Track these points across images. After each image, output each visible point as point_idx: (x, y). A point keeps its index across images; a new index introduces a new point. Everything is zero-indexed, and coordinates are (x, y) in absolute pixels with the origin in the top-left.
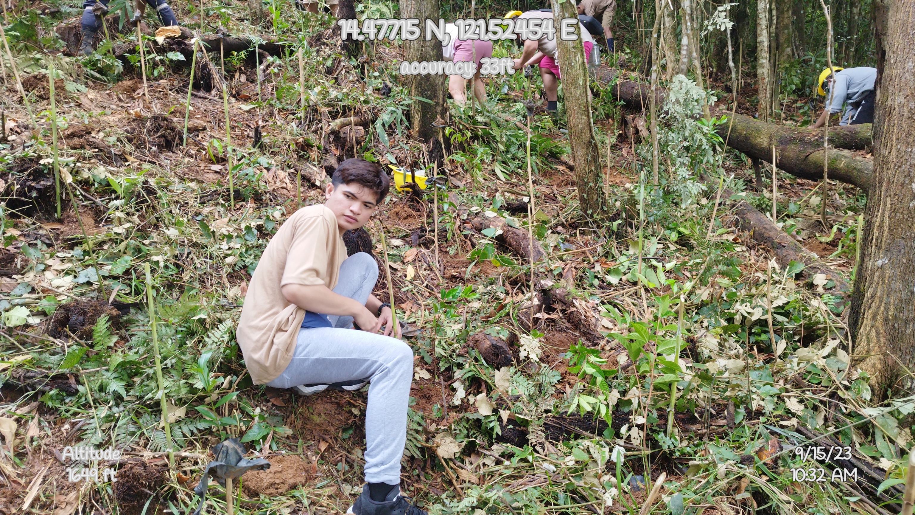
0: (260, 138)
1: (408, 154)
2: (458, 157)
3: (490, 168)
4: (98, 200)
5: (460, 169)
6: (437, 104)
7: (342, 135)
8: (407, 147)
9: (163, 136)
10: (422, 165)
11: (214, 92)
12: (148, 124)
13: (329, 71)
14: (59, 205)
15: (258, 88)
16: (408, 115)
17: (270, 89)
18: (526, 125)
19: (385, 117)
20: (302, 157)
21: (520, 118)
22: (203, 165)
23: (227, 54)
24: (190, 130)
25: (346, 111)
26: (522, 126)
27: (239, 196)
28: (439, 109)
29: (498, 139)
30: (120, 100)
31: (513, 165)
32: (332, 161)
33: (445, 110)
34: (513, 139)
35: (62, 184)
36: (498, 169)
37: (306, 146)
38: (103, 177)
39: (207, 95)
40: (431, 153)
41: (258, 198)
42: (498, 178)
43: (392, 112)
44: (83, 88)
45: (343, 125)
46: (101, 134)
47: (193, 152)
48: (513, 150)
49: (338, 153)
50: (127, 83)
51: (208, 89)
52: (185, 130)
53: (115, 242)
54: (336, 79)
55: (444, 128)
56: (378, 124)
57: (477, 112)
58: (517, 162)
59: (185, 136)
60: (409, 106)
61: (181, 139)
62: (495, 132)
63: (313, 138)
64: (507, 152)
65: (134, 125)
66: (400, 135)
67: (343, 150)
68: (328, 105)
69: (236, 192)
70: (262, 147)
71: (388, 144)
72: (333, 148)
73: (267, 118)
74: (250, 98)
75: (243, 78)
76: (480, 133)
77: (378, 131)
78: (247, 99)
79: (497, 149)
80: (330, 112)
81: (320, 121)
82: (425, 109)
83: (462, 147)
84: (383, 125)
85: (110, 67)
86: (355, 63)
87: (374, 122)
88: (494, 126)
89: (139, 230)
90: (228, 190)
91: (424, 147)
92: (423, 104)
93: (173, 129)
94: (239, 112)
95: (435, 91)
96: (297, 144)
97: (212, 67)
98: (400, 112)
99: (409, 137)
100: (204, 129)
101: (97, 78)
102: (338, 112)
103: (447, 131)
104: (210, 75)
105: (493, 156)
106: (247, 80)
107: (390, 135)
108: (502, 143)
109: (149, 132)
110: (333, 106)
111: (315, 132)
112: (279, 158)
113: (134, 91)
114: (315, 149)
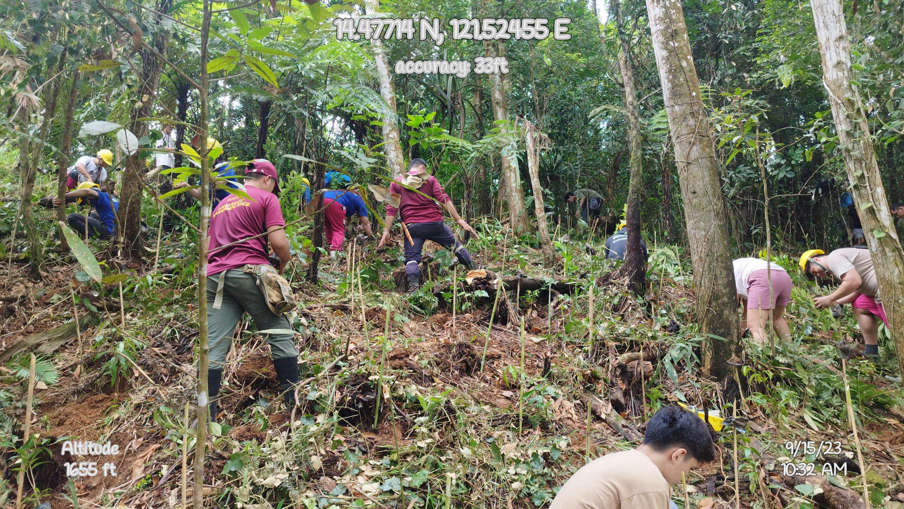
0: (549, 368)
1: (699, 392)
2: (758, 399)
3: (797, 414)
4: (408, 416)
5: (760, 413)
6: (731, 342)
7: (629, 370)
8: (698, 385)
9: (465, 361)
10: (715, 405)
11: (509, 325)
12: (454, 350)
13: (616, 309)
14: (376, 417)
15: (548, 323)
16: (698, 352)
17: (559, 323)
18: (841, 369)
19: (674, 353)
20: (588, 389)
21: (830, 360)
22: (496, 390)
23: (523, 293)
24: (488, 358)
25: (633, 346)
26: (834, 370)
27: (527, 423)
28: (733, 347)
29: (806, 383)
30: (433, 329)
31: (827, 414)
32: (619, 395)
33: (739, 349)
34: (825, 384)
35: (382, 398)
36: (808, 416)
37: (593, 378)
38: (414, 395)
39: (502, 328)
40: (725, 393)
41: (544, 426)
42: (809, 427)
43: (682, 349)
44: (406, 319)
45: (631, 360)
46: (417, 357)
47: (488, 378)
48: (826, 396)
49: (624, 387)
50: (440, 316)
51: (504, 323)
52: (484, 357)
53: (417, 454)
54: (623, 316)
55: (740, 368)
56: (667, 360)
57: (777, 352)
58: (832, 409)
59: (482, 363)
60: (699, 343)
61: (479, 365)
62: (801, 374)
63: (600, 371)
64: (818, 397)
65: (442, 350)
66: (690, 372)
67: (629, 384)
68: (616, 339)
69: (525, 418)
70: (550, 377)
71: (677, 381)
72: (620, 382)
73: (555, 350)
74: (540, 331)
75: (535, 314)
76: (783, 374)
77: (667, 367)
78: (537, 332)
79: (804, 394)
80: (617, 347)
81: (607, 355)
82: (717, 346)
83: (761, 388)
84: (672, 361)
85: (428, 303)
86: (642, 302)
87: (662, 358)
88: (799, 368)
89: (438, 446)
90: (518, 416)
91: (717, 386)
92: (715, 341)
93: (473, 356)
94: (530, 343)
95: (729, 329)
96: (584, 376)
97: (509, 302)
98: (690, 348)
99: (699, 375)
100: (499, 357)
101: (417, 312)
102: (625, 347)
103: (745, 370)
104: (507, 310)
105: (801, 401)
106: (538, 315)
107: (678, 372)
108: (811, 387)
109: (454, 357)
110: (620, 341)
111: (602, 365)
112: (566, 389)
113: (445, 322)
114: (602, 381)
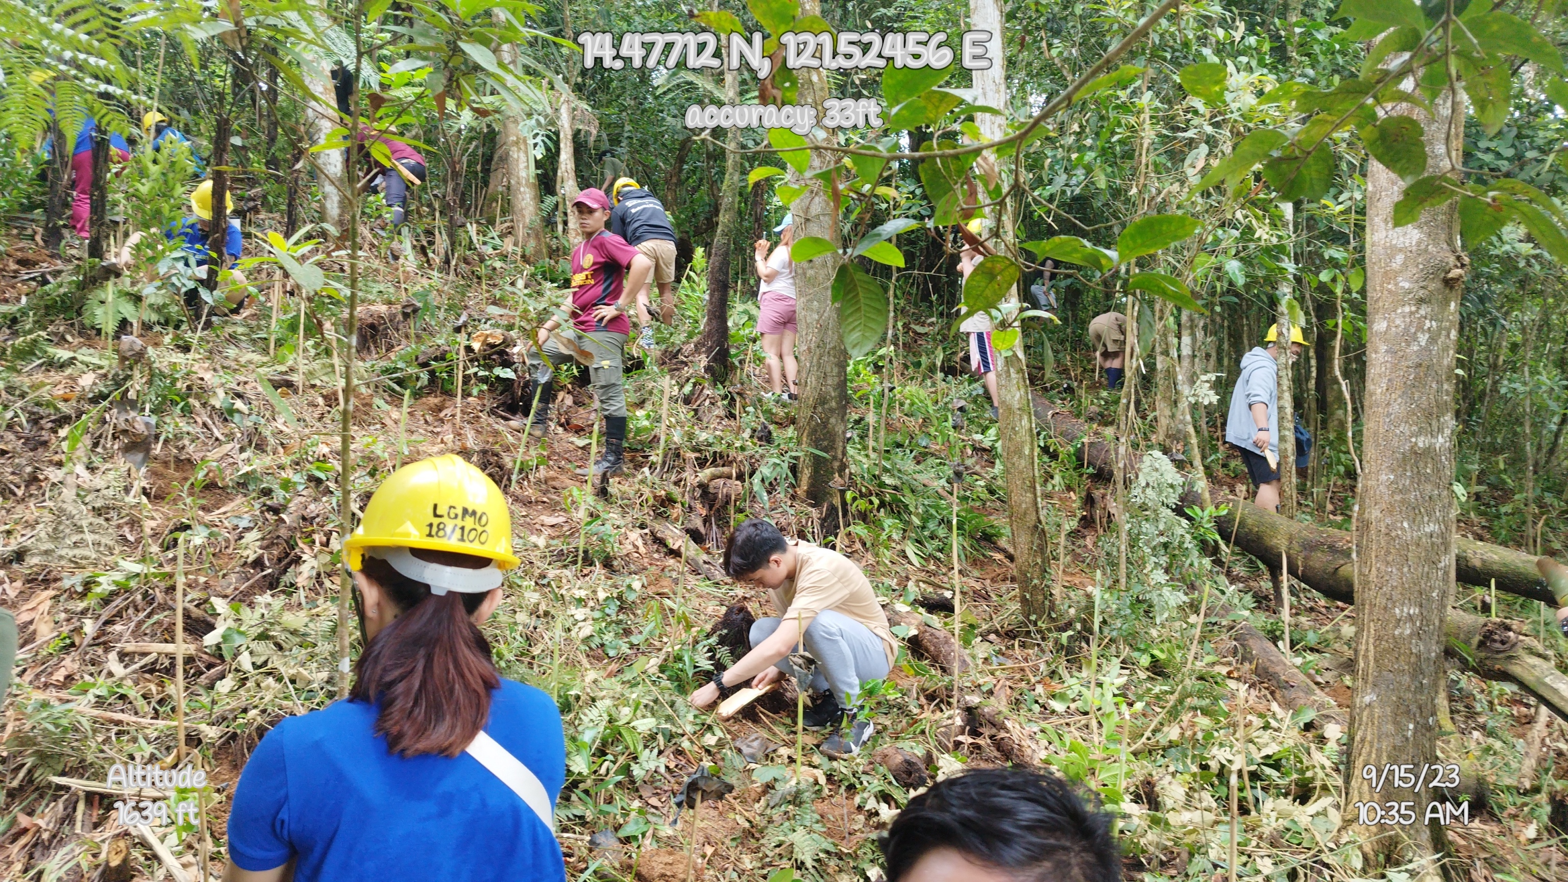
1: (793, 520)
2: (859, 529)
3: (898, 547)
5: (858, 546)
6: (835, 458)
7: (712, 490)
8: (791, 511)
13: (687, 401)
16: (794, 469)
18: (951, 494)
19: (765, 471)
20: (660, 514)
21: (943, 482)
25: (719, 459)
26: (945, 494)
27: (588, 561)
28: (836, 464)
29: (912, 509)
30: (428, 423)
31: (931, 547)
32: (698, 523)
33: (843, 467)
34: (933, 511)
36: (911, 550)
37: (669, 501)
40: (823, 520)
41: (607, 564)
42: (910, 563)
43: (776, 465)
45: (714, 477)
48: (932, 525)
49: (704, 513)
54: (696, 411)
55: (843, 493)
56: (756, 479)
57: (886, 470)
58: (936, 542)
59: (514, 477)
60: (796, 458)
61: (510, 480)
62: (908, 499)
63: (676, 491)
64: (923, 528)
66: (782, 495)
67: (710, 509)
68: (695, 449)
69: (586, 552)
71: (767, 506)
72: (698, 506)
74: (582, 429)
75: (569, 401)
76: (888, 498)
77: (755, 489)
78: (579, 430)
79: (908, 523)
80: (697, 459)
81: (683, 469)
82: (817, 463)
83: (863, 517)
84: (763, 481)
85: (411, 378)
86: (722, 392)
87: (751, 476)
88: (907, 492)
90: (577, 549)
91: (814, 513)
92: (816, 457)
93: (502, 468)
95: (834, 441)
96: (655, 497)
98: (785, 466)
99: (793, 497)
102: (706, 460)
103: (849, 495)
105: (905, 531)
106: (575, 403)
107: (769, 493)
108: (917, 515)
110: (700, 451)
111: (677, 483)
113: (441, 411)
114: (679, 505)
